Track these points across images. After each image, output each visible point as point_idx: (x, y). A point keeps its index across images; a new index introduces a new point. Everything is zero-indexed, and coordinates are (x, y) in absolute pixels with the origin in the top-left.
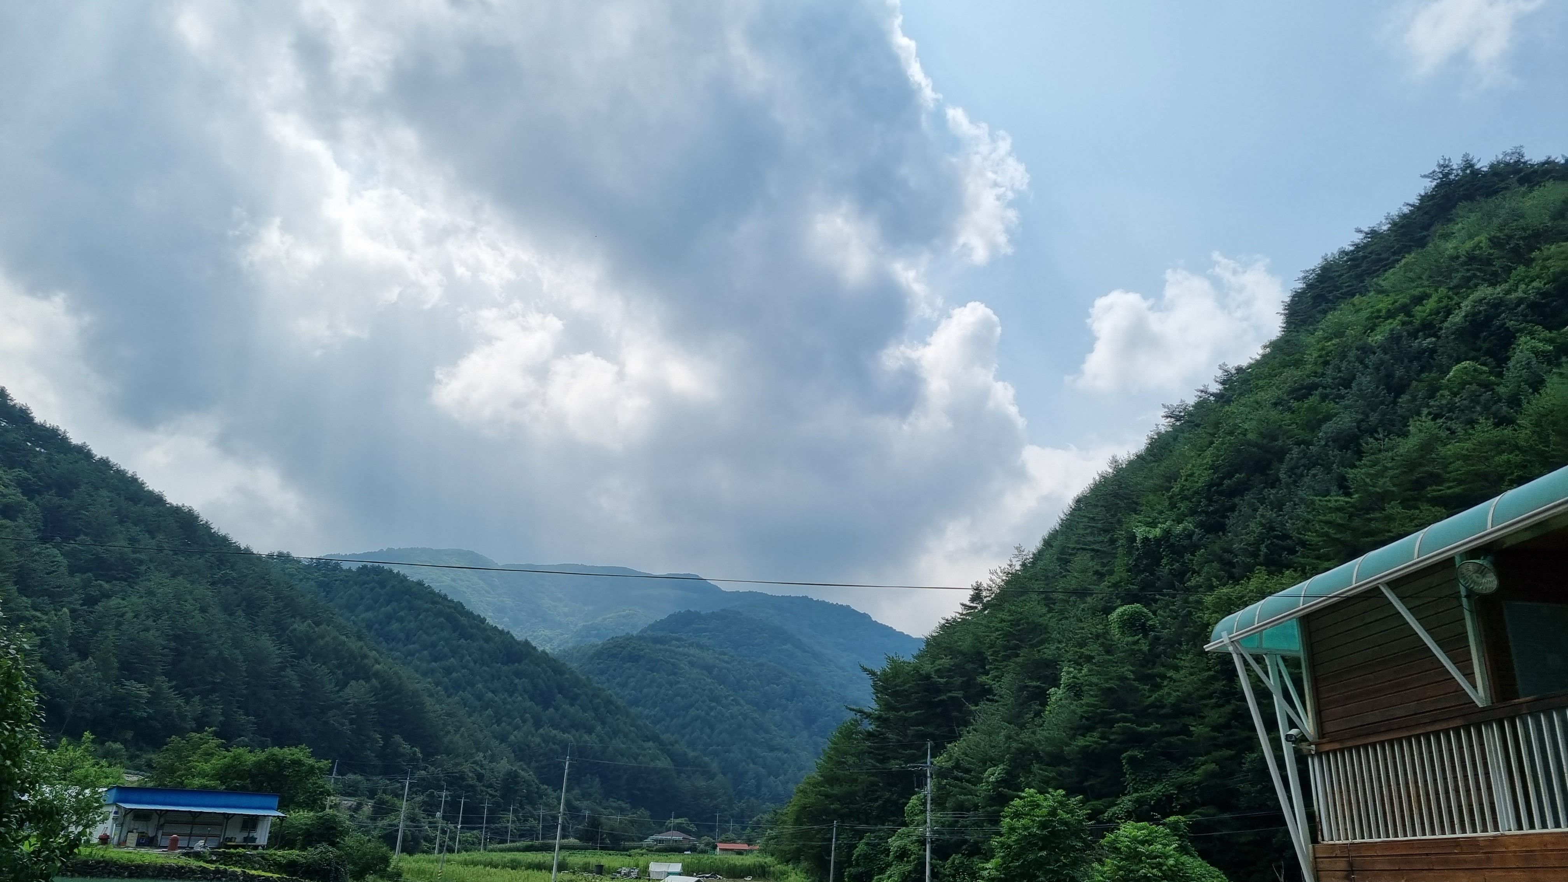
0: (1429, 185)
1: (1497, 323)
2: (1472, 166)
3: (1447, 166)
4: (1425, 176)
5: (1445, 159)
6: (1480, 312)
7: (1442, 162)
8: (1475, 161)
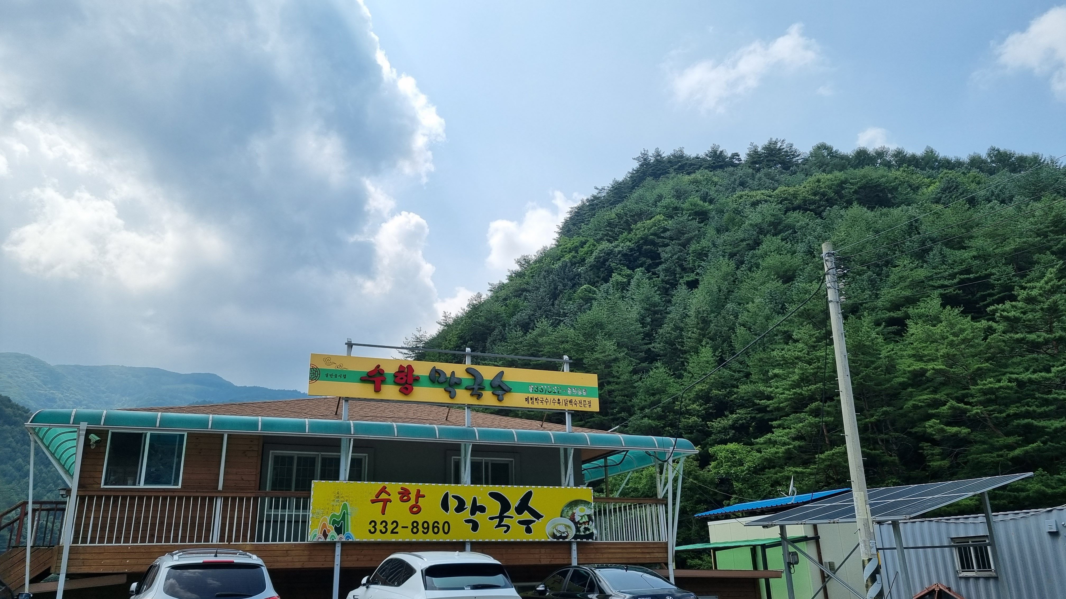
0: (636, 165)
1: (607, 263)
2: (660, 155)
3: (646, 154)
4: (634, 159)
5: (645, 150)
6: (600, 257)
7: (643, 152)
8: (661, 153)
